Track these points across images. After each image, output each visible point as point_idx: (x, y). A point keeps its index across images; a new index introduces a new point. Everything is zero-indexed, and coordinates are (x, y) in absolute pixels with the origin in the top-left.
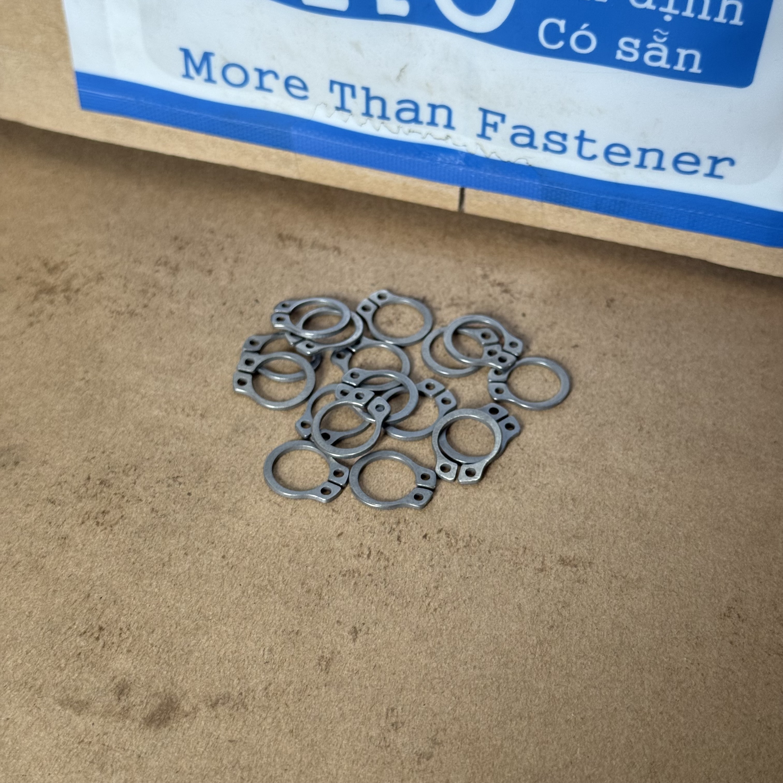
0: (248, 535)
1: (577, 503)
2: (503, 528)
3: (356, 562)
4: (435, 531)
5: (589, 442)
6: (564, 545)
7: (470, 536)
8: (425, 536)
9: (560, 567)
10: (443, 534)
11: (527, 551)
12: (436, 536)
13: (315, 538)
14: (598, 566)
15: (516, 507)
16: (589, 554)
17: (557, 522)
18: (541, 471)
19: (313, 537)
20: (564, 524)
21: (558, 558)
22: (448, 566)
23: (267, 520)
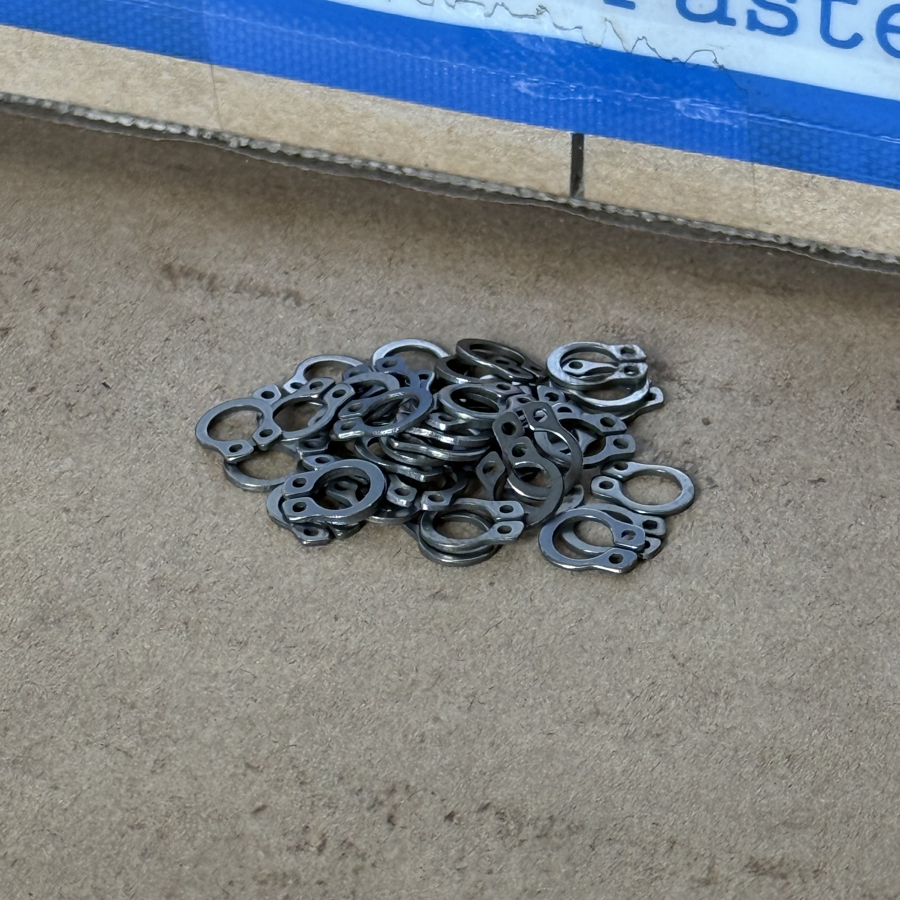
0: (54, 806)
1: (797, 764)
2: (627, 807)
3: (292, 859)
4: (474, 807)
5: (833, 654)
6: (760, 838)
7: (551, 818)
8: (450, 817)
9: (749, 879)
10: (490, 815)
11: (677, 847)
12: (475, 817)
13: (204, 816)
14: (833, 879)
15: (658, 769)
16: (816, 856)
17: (748, 798)
18: (722, 704)
19: (198, 814)
20: (764, 802)
21: (745, 862)
22: (496, 869)
23: (98, 779)
